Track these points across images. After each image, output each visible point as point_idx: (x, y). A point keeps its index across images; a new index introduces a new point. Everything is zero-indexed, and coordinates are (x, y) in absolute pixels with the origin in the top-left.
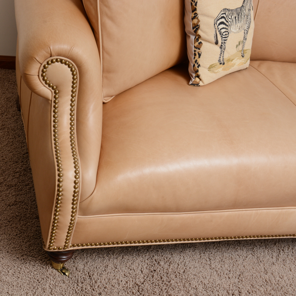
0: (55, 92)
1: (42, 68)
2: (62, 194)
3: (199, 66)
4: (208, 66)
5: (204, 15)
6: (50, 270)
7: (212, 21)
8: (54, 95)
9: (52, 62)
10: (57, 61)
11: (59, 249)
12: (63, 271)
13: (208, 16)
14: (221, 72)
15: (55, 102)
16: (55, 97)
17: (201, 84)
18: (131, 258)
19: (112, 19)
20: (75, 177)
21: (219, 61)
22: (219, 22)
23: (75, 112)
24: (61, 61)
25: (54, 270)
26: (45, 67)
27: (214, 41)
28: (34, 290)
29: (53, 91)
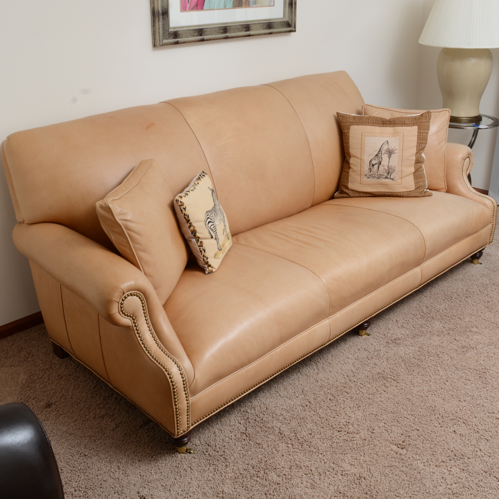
0: (133, 319)
1: (120, 305)
2: (176, 387)
3: (207, 258)
4: (213, 256)
5: (196, 222)
6: (179, 455)
7: (203, 224)
8: (133, 321)
9: (125, 298)
10: (128, 296)
11: (184, 432)
12: (188, 451)
13: (199, 221)
14: (221, 255)
15: (135, 326)
16: (134, 323)
17: (214, 270)
18: (226, 418)
19: (144, 251)
20: (179, 370)
21: (218, 249)
22: (207, 222)
23: (151, 327)
24: (131, 295)
25: (182, 454)
26: (122, 304)
27: (210, 237)
28: (179, 474)
29: (131, 319)
